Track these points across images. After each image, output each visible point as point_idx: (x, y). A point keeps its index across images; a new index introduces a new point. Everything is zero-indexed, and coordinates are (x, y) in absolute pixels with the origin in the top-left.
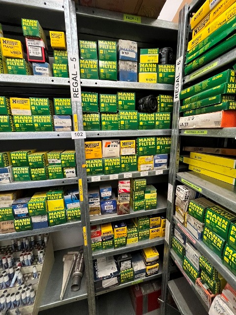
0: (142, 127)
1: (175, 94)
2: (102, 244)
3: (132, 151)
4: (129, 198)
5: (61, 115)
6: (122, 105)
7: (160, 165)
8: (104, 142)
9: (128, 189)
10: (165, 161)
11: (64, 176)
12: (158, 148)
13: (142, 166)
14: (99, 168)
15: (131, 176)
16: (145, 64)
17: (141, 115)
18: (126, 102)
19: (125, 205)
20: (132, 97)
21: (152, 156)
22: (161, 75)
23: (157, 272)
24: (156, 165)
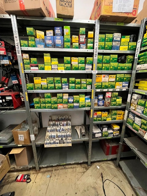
0: (119, 70)
1: (136, 55)
2: (97, 119)
3: (114, 80)
4: (110, 100)
5: (88, 64)
6: (112, 60)
7: (125, 86)
8: (103, 75)
9: (110, 96)
10: (127, 85)
11: (87, 89)
12: (125, 79)
13: (117, 86)
14: (100, 86)
15: (112, 90)
16: (123, 42)
17: (119, 64)
18: (113, 59)
19: (108, 103)
20: (116, 56)
21: (122, 82)
22: (130, 47)
23: (118, 135)
24: (123, 86)
